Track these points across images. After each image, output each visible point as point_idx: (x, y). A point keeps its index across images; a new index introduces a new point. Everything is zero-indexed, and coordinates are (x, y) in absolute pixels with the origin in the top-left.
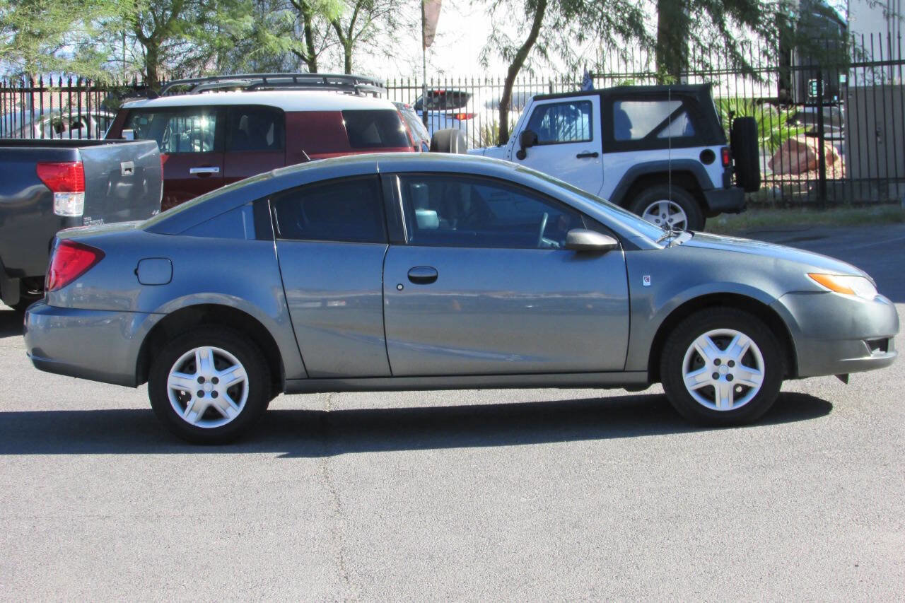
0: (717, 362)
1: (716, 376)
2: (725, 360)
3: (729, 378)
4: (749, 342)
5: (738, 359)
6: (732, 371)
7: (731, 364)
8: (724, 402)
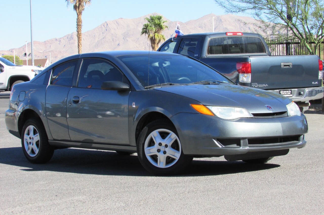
0: (160, 144)
1: (159, 151)
2: (164, 144)
3: (165, 153)
4: (176, 137)
5: (170, 144)
6: (167, 150)
7: (166, 146)
8: (161, 164)
